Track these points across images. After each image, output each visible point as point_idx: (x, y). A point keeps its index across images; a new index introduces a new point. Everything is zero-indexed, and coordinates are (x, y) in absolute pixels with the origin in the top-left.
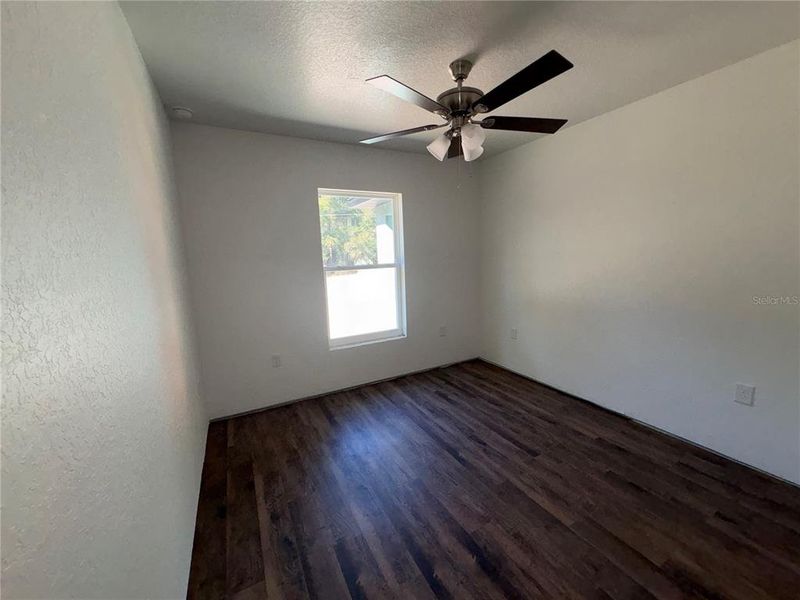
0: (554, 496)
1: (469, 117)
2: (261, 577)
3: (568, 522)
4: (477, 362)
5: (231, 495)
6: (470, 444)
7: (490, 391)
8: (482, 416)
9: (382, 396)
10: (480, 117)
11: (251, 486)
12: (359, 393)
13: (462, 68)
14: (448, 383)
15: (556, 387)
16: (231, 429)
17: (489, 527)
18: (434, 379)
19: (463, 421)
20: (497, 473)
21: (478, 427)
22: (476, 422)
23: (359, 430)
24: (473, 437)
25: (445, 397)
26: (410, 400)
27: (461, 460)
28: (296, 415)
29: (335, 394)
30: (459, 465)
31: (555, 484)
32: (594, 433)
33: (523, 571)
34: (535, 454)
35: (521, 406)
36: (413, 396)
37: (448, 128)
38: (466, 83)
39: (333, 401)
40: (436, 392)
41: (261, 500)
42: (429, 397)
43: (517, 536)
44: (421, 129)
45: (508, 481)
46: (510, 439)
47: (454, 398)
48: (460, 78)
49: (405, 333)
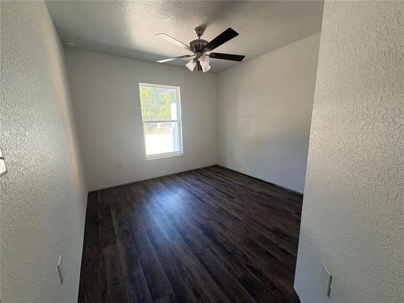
0: (237, 211)
1: (203, 53)
2: (115, 242)
3: (241, 218)
4: (216, 166)
5: (100, 218)
6: (207, 196)
7: (220, 177)
8: (214, 186)
9: (171, 181)
10: (208, 53)
11: (110, 214)
12: (161, 179)
13: (200, 30)
14: (202, 174)
15: (248, 174)
16: (99, 195)
17: (210, 222)
18: (196, 174)
19: (206, 188)
20: (217, 205)
21: (212, 190)
22: (211, 188)
23: (160, 193)
24: (209, 194)
25: (199, 180)
26: (183, 181)
27: (203, 202)
28: (130, 189)
29: (149, 180)
30: (201, 203)
31: (239, 208)
32: (259, 190)
33: (221, 234)
34: (234, 198)
35: (232, 182)
36: (185, 180)
37: (195, 57)
38: (202, 38)
39: (148, 183)
40: (196, 178)
41: (114, 219)
42: (192, 180)
43: (220, 224)
44: (183, 57)
45: (221, 207)
46: (224, 193)
47: (204, 180)
48: (199, 35)
49: (182, 152)
